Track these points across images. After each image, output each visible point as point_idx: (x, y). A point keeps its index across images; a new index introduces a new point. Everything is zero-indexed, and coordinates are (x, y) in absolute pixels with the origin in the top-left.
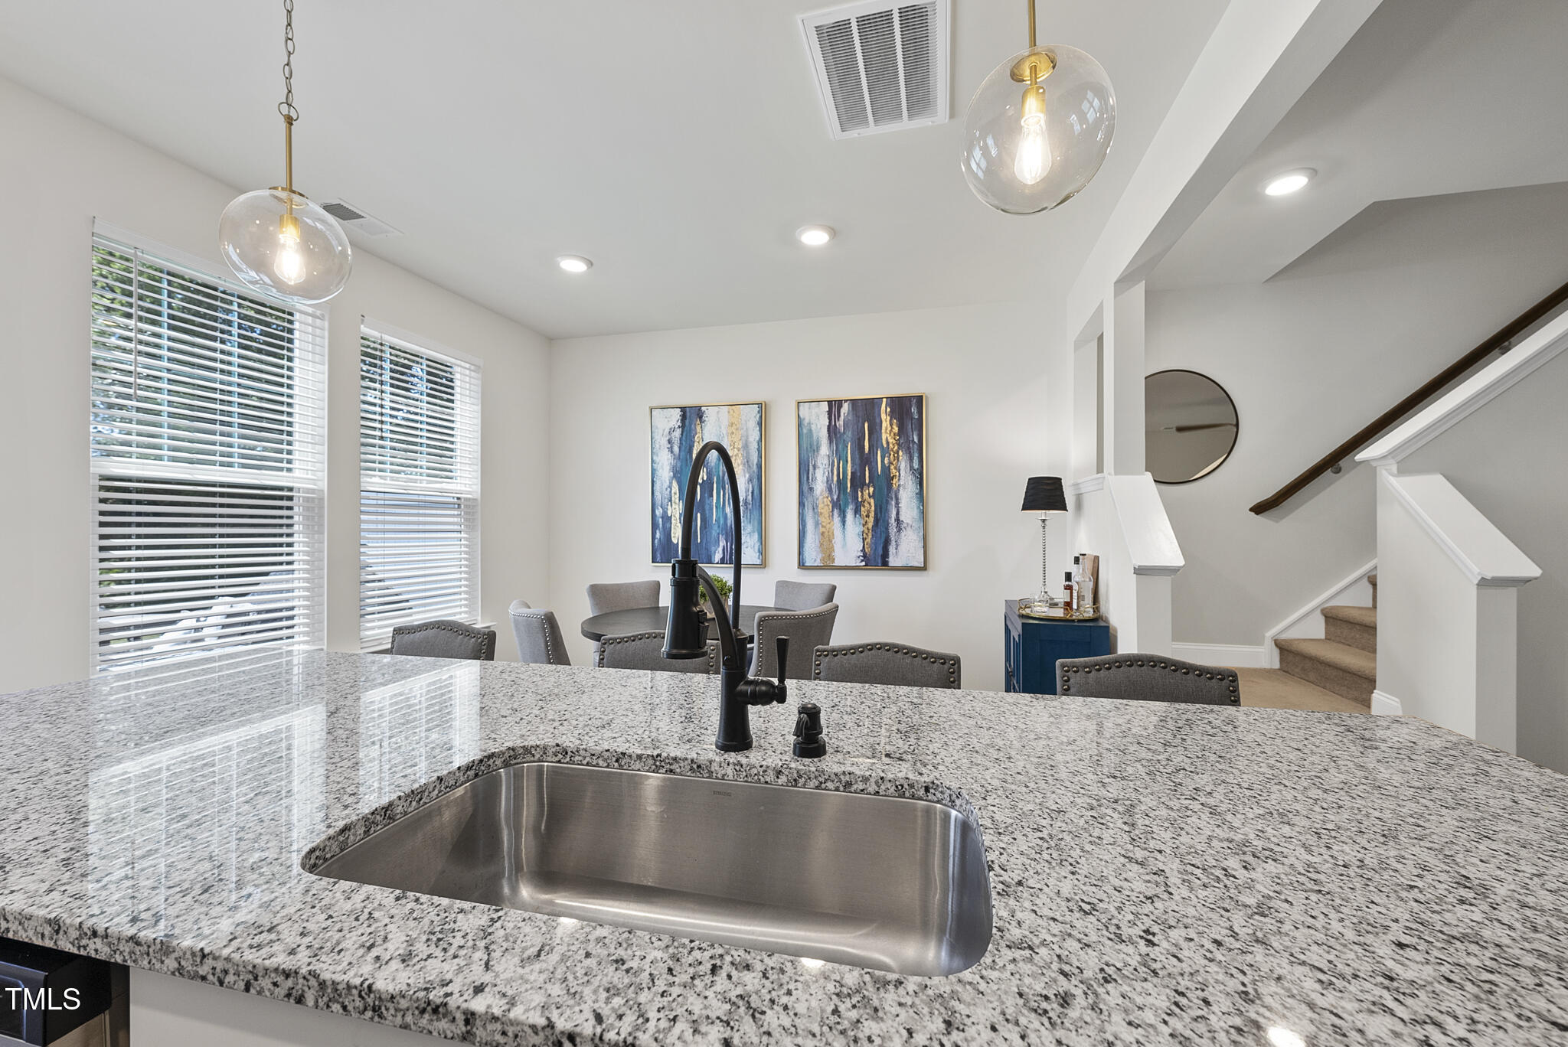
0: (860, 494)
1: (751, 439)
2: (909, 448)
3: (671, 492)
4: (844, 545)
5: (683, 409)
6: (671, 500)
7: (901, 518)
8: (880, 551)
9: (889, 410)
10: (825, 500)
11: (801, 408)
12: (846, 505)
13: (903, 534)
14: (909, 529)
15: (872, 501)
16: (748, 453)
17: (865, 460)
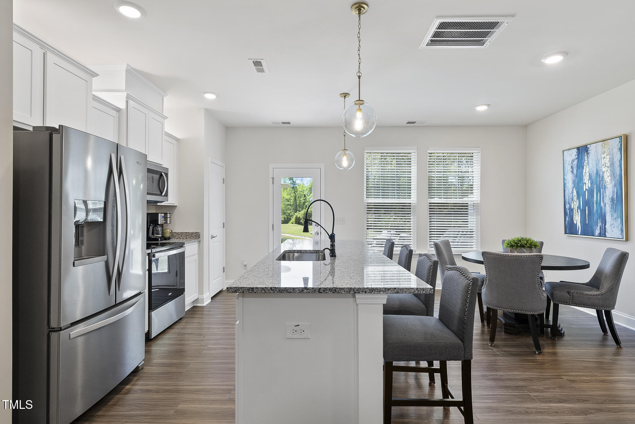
1: (616, 160)
3: (573, 195)
5: (578, 148)
6: (573, 200)
16: (614, 169)
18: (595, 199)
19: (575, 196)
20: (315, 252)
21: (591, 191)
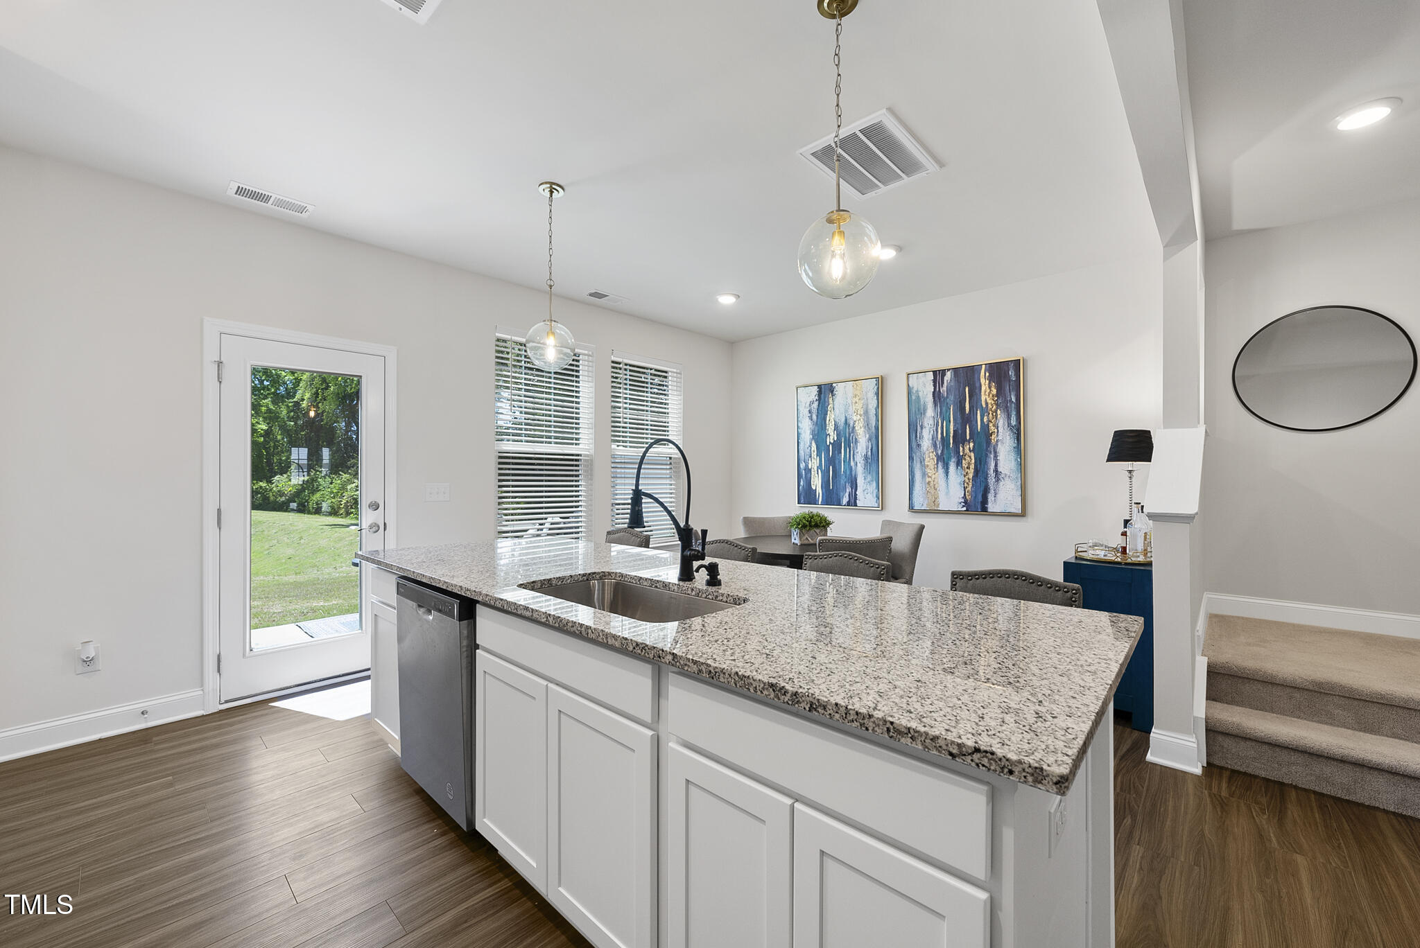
0: (961, 449)
1: (870, 407)
2: (1007, 407)
3: (811, 450)
4: (947, 493)
5: (820, 387)
6: (811, 457)
7: (1000, 470)
8: (980, 498)
9: (987, 374)
10: (931, 454)
11: (910, 379)
12: (949, 459)
13: (1001, 483)
14: (1007, 479)
15: (972, 455)
16: (868, 418)
17: (966, 419)
18: (843, 457)
19: (814, 451)
20: (585, 578)
21: (837, 445)
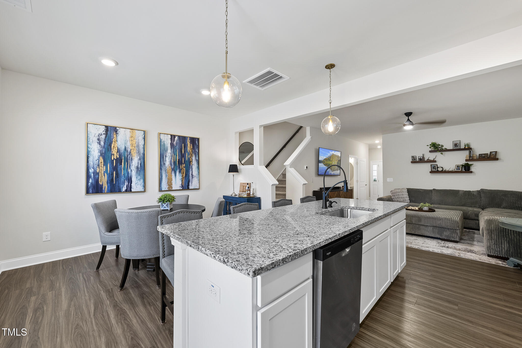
0: (181, 166)
1: (140, 144)
2: (195, 153)
3: (99, 162)
4: (176, 183)
5: (107, 127)
6: (99, 165)
7: (193, 174)
8: (187, 184)
9: (190, 141)
10: (170, 168)
11: (161, 135)
12: (176, 170)
13: (193, 179)
14: (195, 177)
15: (185, 169)
16: (139, 149)
17: (182, 156)
18: (123, 167)
21: (119, 160)
